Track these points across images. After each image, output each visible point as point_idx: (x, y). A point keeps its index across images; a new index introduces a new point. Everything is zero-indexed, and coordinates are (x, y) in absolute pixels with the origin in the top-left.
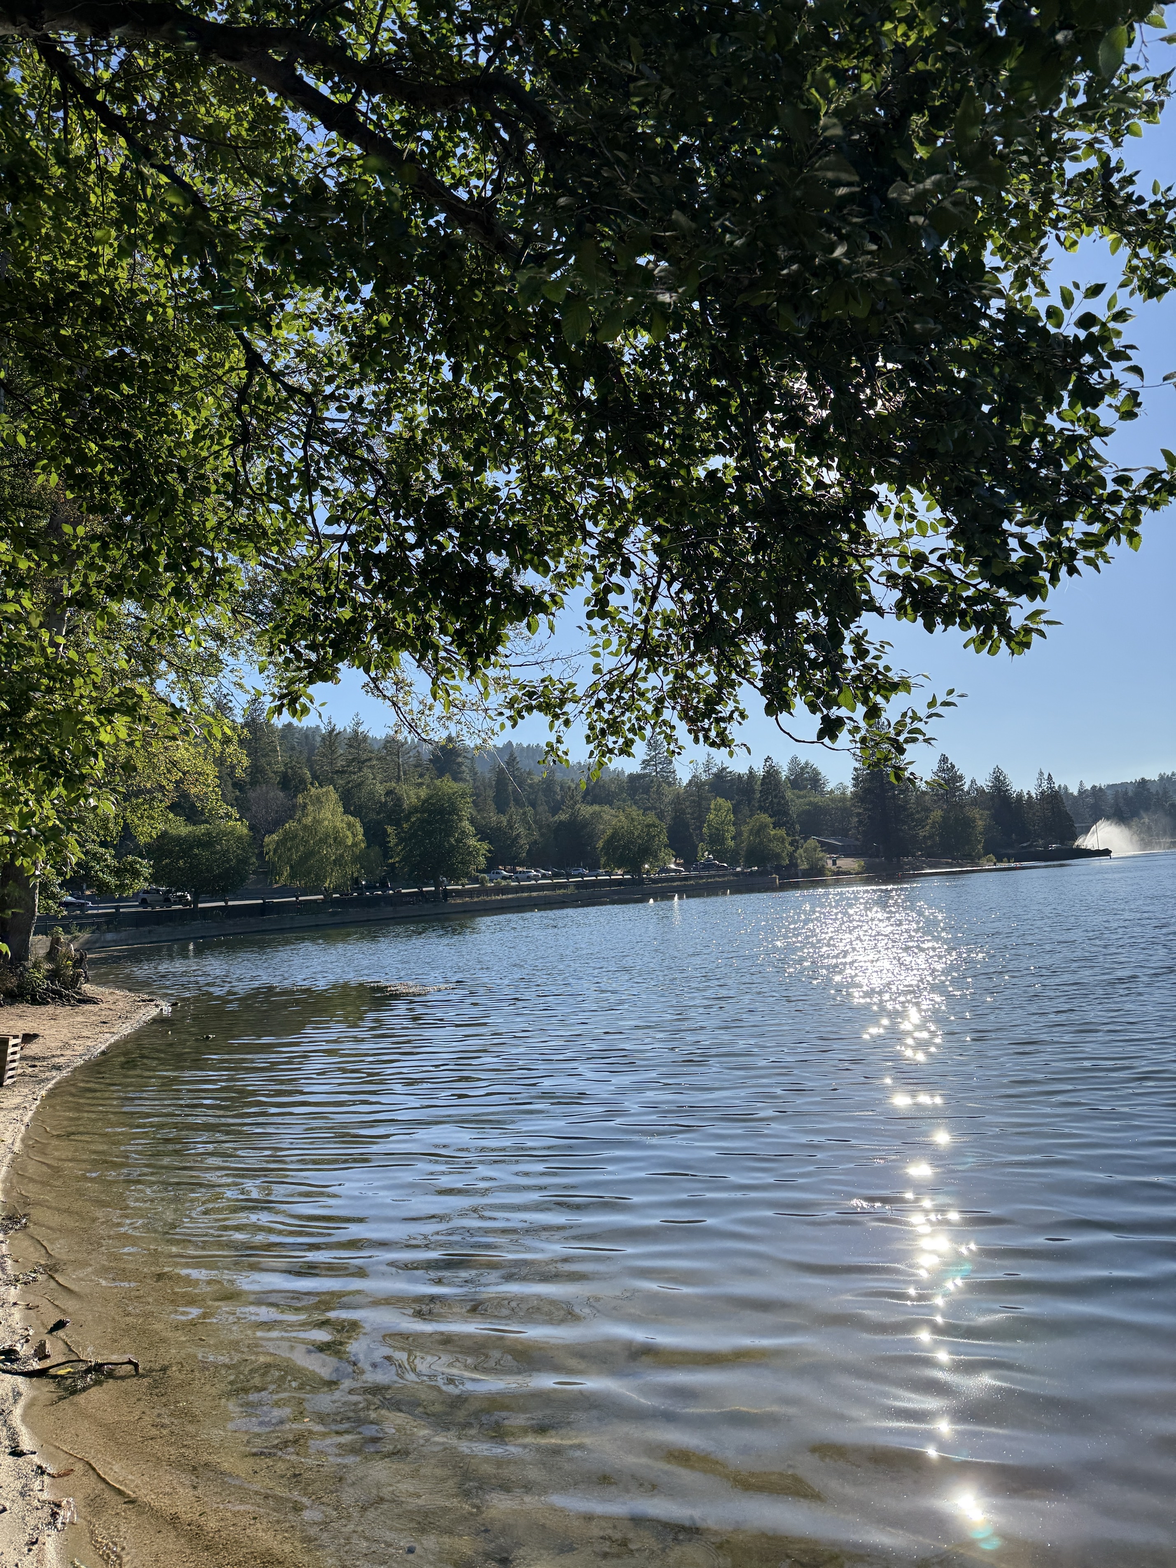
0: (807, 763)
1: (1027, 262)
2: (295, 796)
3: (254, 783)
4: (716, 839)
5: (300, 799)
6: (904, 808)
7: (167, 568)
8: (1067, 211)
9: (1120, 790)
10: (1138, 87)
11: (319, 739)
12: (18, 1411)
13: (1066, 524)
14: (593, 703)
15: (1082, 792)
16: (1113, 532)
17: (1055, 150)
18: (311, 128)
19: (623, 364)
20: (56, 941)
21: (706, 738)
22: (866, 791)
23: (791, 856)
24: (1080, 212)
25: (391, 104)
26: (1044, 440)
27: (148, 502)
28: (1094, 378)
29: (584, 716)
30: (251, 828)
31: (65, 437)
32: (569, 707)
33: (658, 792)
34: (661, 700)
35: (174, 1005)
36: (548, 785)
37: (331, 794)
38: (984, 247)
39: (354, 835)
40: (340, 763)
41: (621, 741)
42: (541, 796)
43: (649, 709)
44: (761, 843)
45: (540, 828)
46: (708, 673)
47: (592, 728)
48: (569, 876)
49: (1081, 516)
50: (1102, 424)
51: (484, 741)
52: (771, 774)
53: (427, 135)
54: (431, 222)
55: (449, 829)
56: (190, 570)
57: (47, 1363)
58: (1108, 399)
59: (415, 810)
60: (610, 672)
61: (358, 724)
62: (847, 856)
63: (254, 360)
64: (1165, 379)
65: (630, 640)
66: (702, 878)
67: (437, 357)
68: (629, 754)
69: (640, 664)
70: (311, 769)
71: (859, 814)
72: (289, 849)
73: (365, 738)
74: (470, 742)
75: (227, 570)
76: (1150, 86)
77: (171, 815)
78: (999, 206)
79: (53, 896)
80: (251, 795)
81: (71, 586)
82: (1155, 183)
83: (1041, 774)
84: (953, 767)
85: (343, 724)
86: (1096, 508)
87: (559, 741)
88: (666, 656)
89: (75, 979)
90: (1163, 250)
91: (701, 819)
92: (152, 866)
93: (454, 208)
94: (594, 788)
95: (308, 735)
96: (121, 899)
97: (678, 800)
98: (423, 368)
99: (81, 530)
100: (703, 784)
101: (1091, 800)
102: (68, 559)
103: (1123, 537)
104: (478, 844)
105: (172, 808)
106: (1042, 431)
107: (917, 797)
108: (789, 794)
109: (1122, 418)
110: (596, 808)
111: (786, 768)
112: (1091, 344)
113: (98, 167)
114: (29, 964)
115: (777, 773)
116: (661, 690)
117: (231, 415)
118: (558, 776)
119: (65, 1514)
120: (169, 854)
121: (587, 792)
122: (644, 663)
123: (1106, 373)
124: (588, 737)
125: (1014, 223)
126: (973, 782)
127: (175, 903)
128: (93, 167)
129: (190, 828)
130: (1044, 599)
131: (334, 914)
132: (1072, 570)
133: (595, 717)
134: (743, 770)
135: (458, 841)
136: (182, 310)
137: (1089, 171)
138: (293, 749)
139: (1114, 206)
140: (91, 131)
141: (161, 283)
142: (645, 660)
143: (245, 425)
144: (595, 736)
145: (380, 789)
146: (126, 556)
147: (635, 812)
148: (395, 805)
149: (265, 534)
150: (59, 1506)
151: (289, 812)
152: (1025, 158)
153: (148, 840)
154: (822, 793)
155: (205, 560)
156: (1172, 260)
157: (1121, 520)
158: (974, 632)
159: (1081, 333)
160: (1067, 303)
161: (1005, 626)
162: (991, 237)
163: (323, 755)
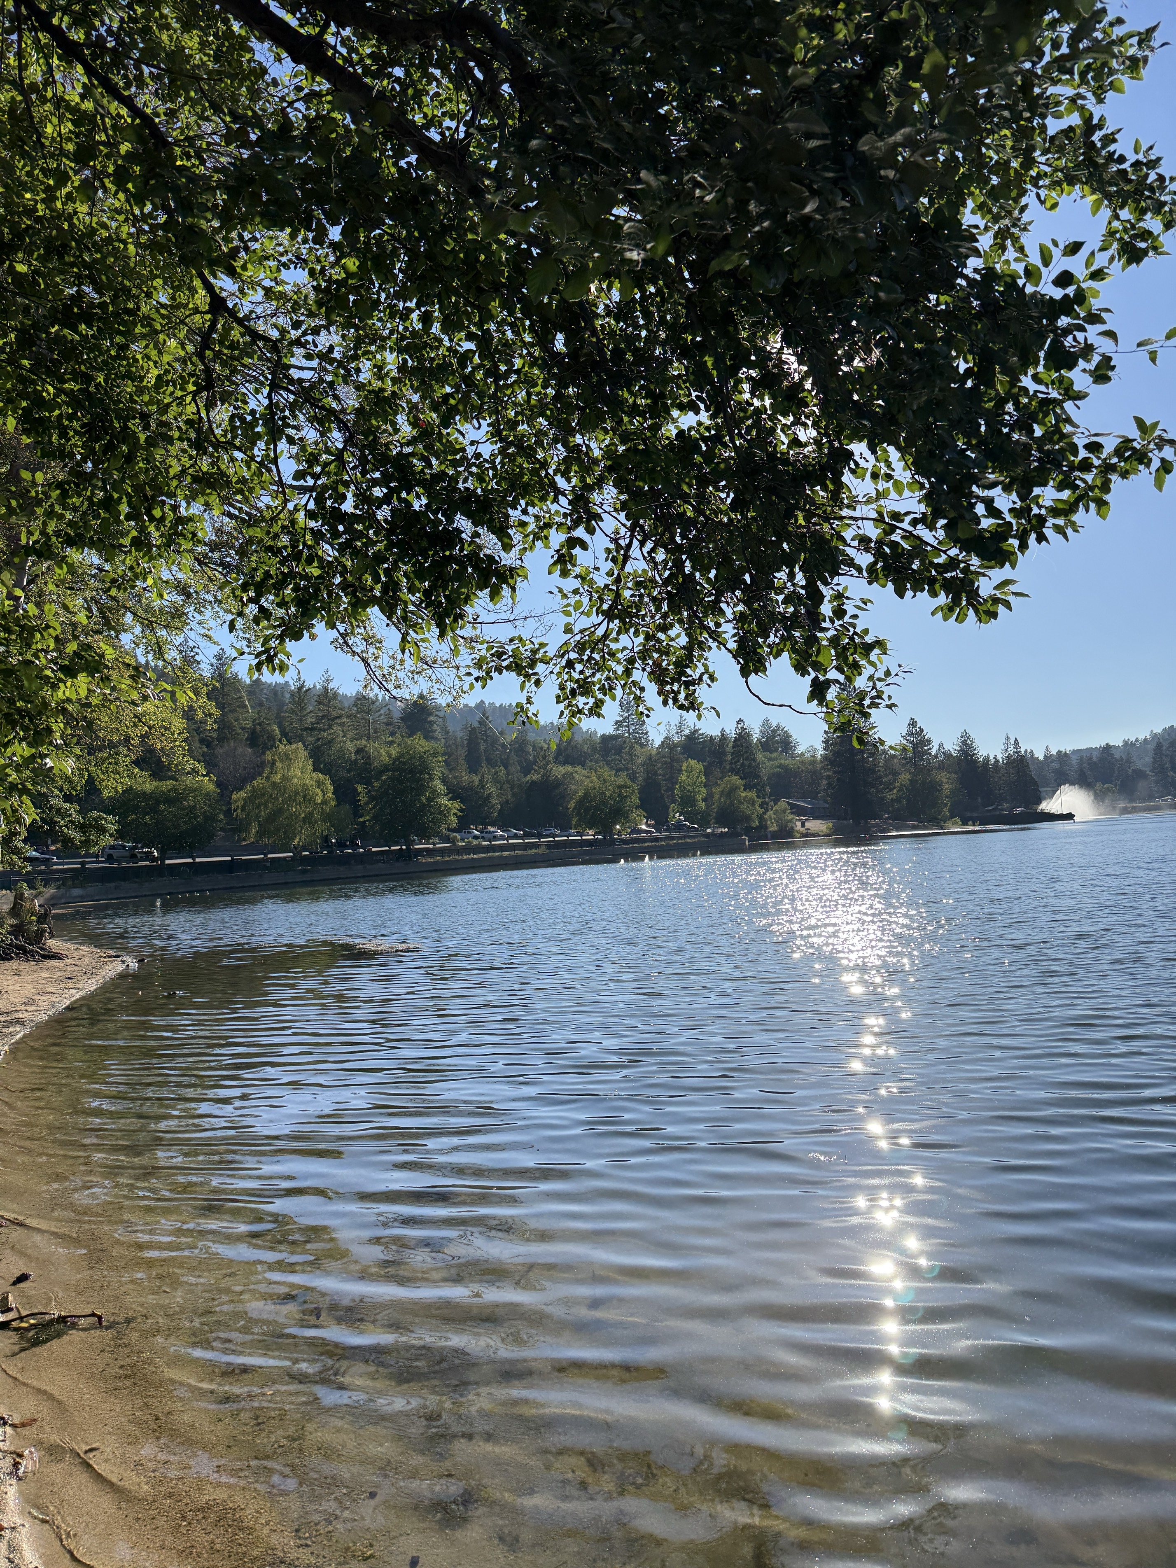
0: (778, 726)
1: (1007, 222)
2: (264, 753)
3: (222, 739)
4: (688, 801)
5: (269, 756)
6: (872, 771)
7: (128, 517)
8: (1048, 169)
9: (1085, 756)
10: (1121, 41)
11: (288, 696)
13: (1037, 491)
14: (563, 663)
15: (1047, 757)
16: (1082, 498)
17: (1037, 105)
18: (279, 59)
19: (597, 316)
20: (19, 897)
21: (675, 700)
22: (836, 754)
23: (761, 818)
24: (1061, 171)
25: (363, 38)
26: (1017, 404)
27: (110, 447)
28: (1069, 341)
29: (554, 677)
30: (218, 784)
31: (22, 380)
32: (540, 668)
33: (630, 754)
34: (631, 661)
35: (140, 961)
36: (520, 745)
37: (300, 751)
38: (964, 204)
39: (324, 793)
40: (310, 720)
41: (591, 701)
42: (514, 758)
43: (620, 669)
44: (732, 804)
45: (512, 788)
46: (678, 636)
47: (562, 687)
48: (540, 836)
49: (1051, 483)
50: (1076, 388)
51: (455, 699)
52: (743, 736)
53: (399, 72)
54: (402, 163)
55: (421, 788)
56: (152, 519)
57: (10, 1316)
58: (1082, 363)
59: (385, 769)
60: (581, 632)
61: (328, 681)
62: (816, 818)
63: (218, 304)
64: (1139, 345)
65: (602, 601)
66: (672, 838)
67: (408, 304)
68: (599, 715)
69: (611, 625)
70: (281, 727)
71: (828, 777)
72: (258, 807)
73: (336, 695)
74: (442, 700)
75: (190, 519)
76: (1135, 40)
77: (136, 770)
78: (980, 162)
79: (17, 851)
80: (219, 751)
81: (30, 533)
82: (1137, 141)
83: (1008, 738)
84: (922, 730)
85: (313, 680)
86: (1067, 475)
87: (529, 701)
88: (637, 616)
89: (40, 934)
90: (1143, 212)
91: (673, 780)
92: (118, 822)
93: (424, 148)
94: (566, 749)
95: (277, 691)
96: (87, 855)
97: (650, 761)
98: (392, 316)
99: (39, 477)
100: (676, 745)
101: (1056, 765)
102: (28, 505)
103: (1092, 505)
104: (449, 804)
105: (136, 763)
106: (1015, 393)
107: (886, 761)
108: (760, 757)
109: (1095, 382)
110: (569, 768)
111: (757, 731)
112: (1066, 306)
113: (55, 95)
115: (749, 735)
116: (632, 650)
117: (194, 358)
118: (531, 736)
119: (26, 1465)
120: (135, 809)
121: (559, 752)
122: (616, 624)
123: (1080, 336)
124: (558, 697)
125: (995, 180)
126: (941, 745)
127: (142, 860)
128: (49, 94)
129: (155, 784)
130: (1013, 566)
131: (304, 872)
132: (1041, 538)
133: (565, 677)
134: (715, 732)
135: (430, 800)
136: (144, 247)
137: (1071, 129)
138: (261, 705)
139: (1096, 165)
140: (47, 57)
141: (122, 219)
142: (617, 621)
143: (208, 371)
144: (566, 696)
145: (351, 746)
146: (86, 504)
147: (607, 772)
148: (366, 763)
149: (228, 483)
150: (21, 1456)
151: (257, 769)
152: (1006, 113)
153: (112, 794)
154: (793, 756)
155: (167, 508)
156: (1153, 223)
157: (1091, 488)
158: (943, 599)
159: (1057, 293)
160: (1046, 264)
161: (973, 594)
162: (971, 194)
163: (293, 712)
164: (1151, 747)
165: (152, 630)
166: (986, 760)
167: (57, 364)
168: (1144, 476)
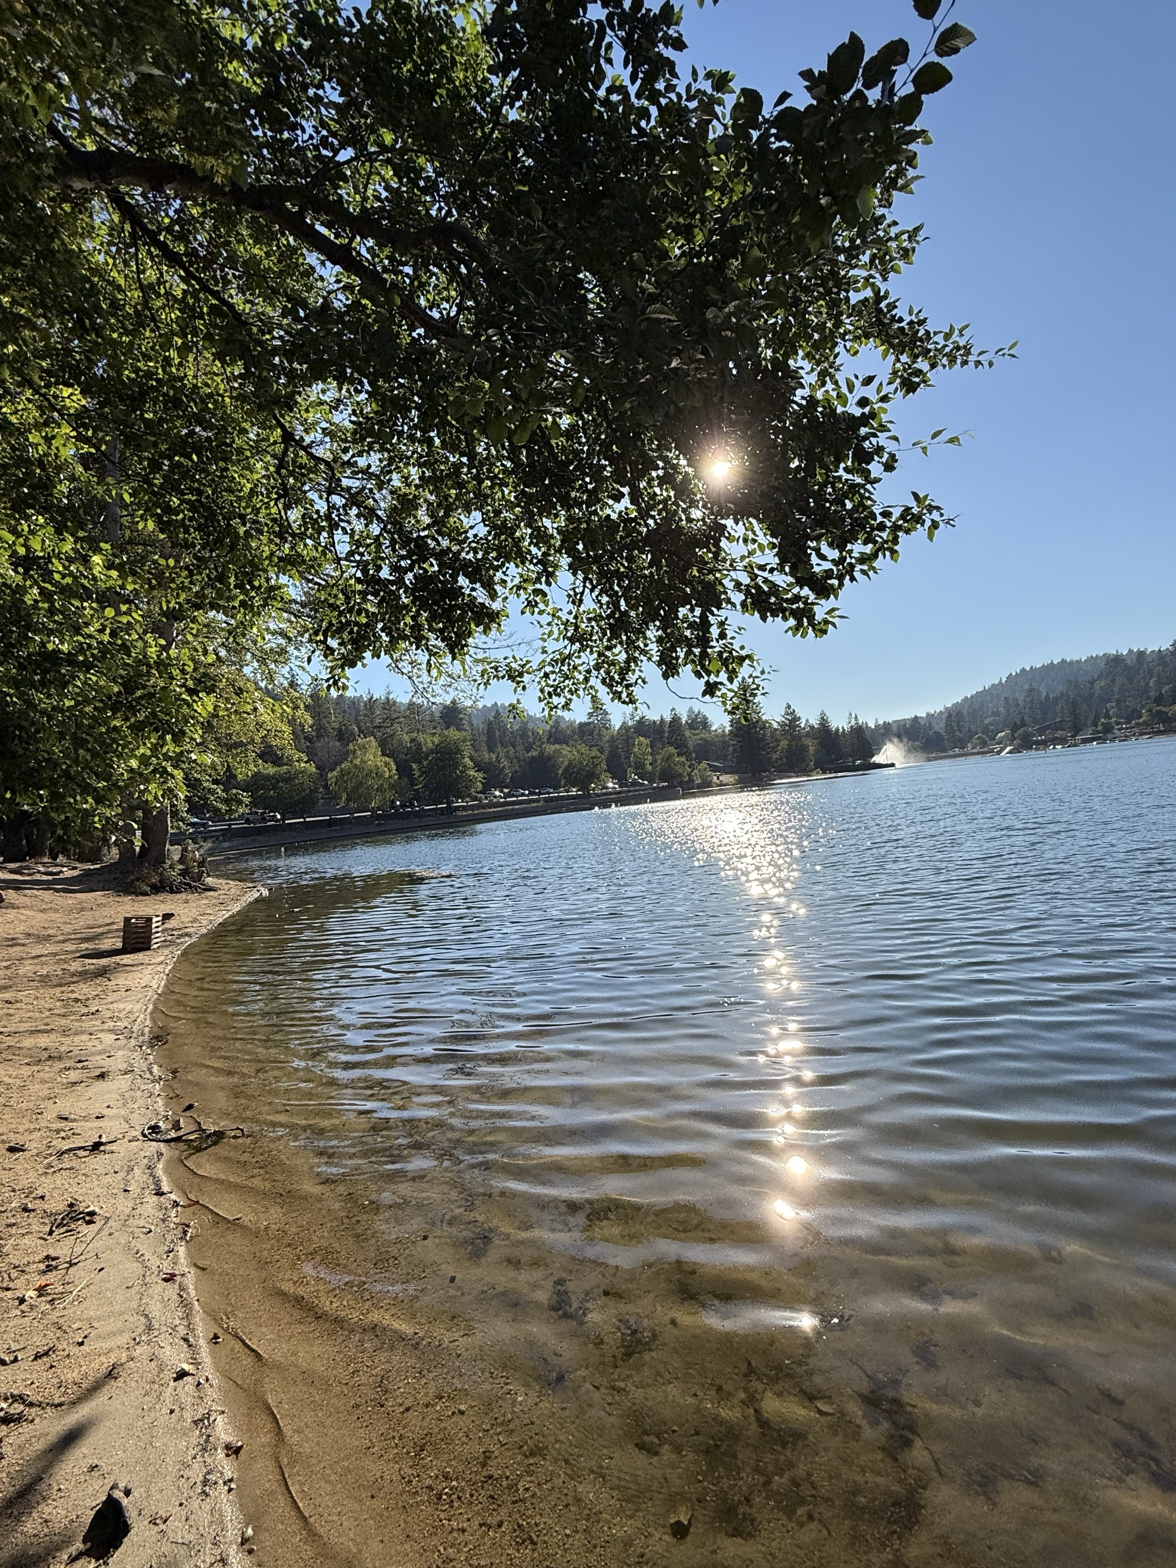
0: (698, 712)
1: (826, 365)
2: (348, 745)
3: (319, 736)
4: (639, 767)
5: (351, 747)
6: (762, 739)
7: (236, 587)
8: (851, 328)
9: (901, 724)
10: (896, 237)
11: (362, 704)
12: (160, 1166)
13: (849, 546)
14: (542, 674)
15: (876, 726)
16: (880, 549)
17: (842, 283)
18: (323, 263)
20: (185, 850)
21: (620, 698)
22: (738, 729)
23: (689, 775)
24: (861, 329)
25: (382, 246)
26: (834, 487)
28: (867, 444)
29: (536, 683)
30: (317, 768)
31: (154, 494)
32: (526, 678)
33: (599, 734)
34: (589, 672)
36: (523, 732)
37: (372, 742)
38: (796, 353)
39: (390, 771)
40: (378, 721)
41: (563, 700)
42: (519, 741)
43: (581, 678)
44: (670, 766)
45: (519, 762)
46: (620, 653)
47: (542, 691)
48: (539, 794)
49: (859, 540)
50: (873, 475)
51: (475, 703)
52: (676, 719)
53: (408, 270)
55: (455, 764)
56: (253, 588)
57: (181, 1133)
58: (876, 459)
59: (432, 752)
60: (554, 652)
61: (389, 693)
62: (726, 773)
63: (288, 438)
64: (914, 444)
65: (567, 631)
66: (630, 792)
68: (571, 709)
69: (574, 647)
70: (358, 726)
71: (734, 745)
72: (346, 782)
73: (395, 702)
74: (467, 704)
76: (905, 236)
77: (261, 761)
78: (804, 324)
79: (183, 820)
80: (317, 744)
82: (911, 307)
83: (851, 715)
84: (794, 711)
85: (379, 694)
86: (869, 534)
87: (519, 701)
88: (591, 641)
89: (200, 876)
90: (916, 357)
91: (628, 752)
92: (251, 796)
93: (429, 323)
94: (552, 733)
95: (353, 703)
96: (231, 820)
97: (612, 740)
100: (630, 728)
101: (882, 731)
103: (887, 553)
104: (476, 774)
105: (260, 756)
106: (833, 480)
107: (771, 733)
108: (687, 733)
109: (885, 471)
110: (557, 746)
111: (685, 716)
112: (864, 420)
114: (167, 866)
115: (679, 719)
116: (589, 664)
118: (529, 725)
119: (192, 1231)
120: (262, 787)
121: (550, 735)
123: (874, 440)
124: (540, 697)
125: (816, 336)
126: (807, 721)
127: (269, 821)
128: (162, 291)
129: (275, 769)
130: (836, 598)
131: (379, 825)
132: (853, 579)
133: (544, 684)
134: (657, 718)
135: (462, 772)
136: (237, 399)
137: (866, 299)
138: (342, 713)
139: (883, 324)
140: (158, 264)
141: (218, 379)
142: (577, 644)
143: (284, 484)
144: (545, 697)
145: (406, 738)
147: (583, 748)
148: (417, 749)
149: (304, 562)
150: (188, 1226)
151: (344, 756)
152: (821, 290)
153: (245, 777)
154: (709, 732)
155: (263, 580)
156: (922, 365)
157: (886, 542)
158: (792, 622)
159: (857, 412)
160: (851, 391)
161: (811, 618)
162: (801, 346)
163: (366, 716)
164: (944, 716)
165: (266, 664)
166: (837, 730)
167: (178, 482)
168: (921, 532)
